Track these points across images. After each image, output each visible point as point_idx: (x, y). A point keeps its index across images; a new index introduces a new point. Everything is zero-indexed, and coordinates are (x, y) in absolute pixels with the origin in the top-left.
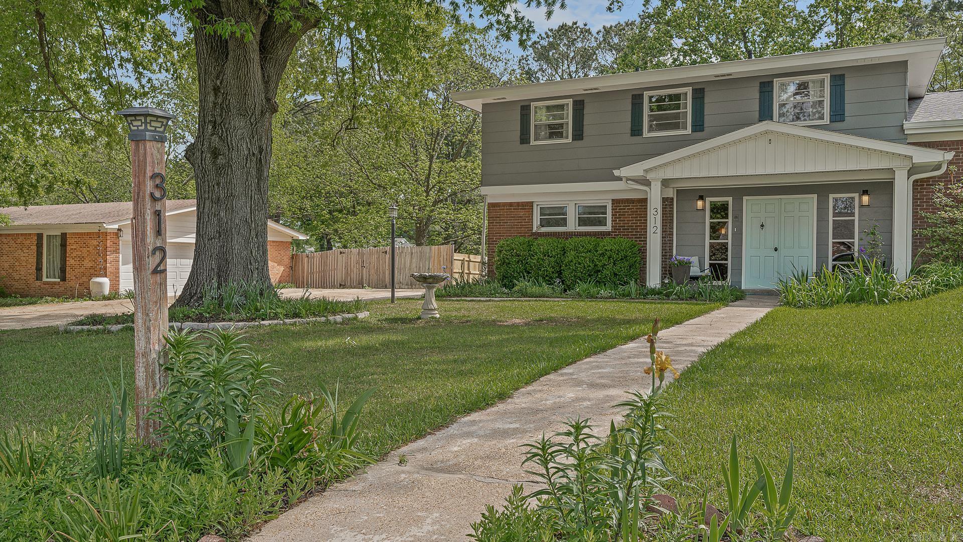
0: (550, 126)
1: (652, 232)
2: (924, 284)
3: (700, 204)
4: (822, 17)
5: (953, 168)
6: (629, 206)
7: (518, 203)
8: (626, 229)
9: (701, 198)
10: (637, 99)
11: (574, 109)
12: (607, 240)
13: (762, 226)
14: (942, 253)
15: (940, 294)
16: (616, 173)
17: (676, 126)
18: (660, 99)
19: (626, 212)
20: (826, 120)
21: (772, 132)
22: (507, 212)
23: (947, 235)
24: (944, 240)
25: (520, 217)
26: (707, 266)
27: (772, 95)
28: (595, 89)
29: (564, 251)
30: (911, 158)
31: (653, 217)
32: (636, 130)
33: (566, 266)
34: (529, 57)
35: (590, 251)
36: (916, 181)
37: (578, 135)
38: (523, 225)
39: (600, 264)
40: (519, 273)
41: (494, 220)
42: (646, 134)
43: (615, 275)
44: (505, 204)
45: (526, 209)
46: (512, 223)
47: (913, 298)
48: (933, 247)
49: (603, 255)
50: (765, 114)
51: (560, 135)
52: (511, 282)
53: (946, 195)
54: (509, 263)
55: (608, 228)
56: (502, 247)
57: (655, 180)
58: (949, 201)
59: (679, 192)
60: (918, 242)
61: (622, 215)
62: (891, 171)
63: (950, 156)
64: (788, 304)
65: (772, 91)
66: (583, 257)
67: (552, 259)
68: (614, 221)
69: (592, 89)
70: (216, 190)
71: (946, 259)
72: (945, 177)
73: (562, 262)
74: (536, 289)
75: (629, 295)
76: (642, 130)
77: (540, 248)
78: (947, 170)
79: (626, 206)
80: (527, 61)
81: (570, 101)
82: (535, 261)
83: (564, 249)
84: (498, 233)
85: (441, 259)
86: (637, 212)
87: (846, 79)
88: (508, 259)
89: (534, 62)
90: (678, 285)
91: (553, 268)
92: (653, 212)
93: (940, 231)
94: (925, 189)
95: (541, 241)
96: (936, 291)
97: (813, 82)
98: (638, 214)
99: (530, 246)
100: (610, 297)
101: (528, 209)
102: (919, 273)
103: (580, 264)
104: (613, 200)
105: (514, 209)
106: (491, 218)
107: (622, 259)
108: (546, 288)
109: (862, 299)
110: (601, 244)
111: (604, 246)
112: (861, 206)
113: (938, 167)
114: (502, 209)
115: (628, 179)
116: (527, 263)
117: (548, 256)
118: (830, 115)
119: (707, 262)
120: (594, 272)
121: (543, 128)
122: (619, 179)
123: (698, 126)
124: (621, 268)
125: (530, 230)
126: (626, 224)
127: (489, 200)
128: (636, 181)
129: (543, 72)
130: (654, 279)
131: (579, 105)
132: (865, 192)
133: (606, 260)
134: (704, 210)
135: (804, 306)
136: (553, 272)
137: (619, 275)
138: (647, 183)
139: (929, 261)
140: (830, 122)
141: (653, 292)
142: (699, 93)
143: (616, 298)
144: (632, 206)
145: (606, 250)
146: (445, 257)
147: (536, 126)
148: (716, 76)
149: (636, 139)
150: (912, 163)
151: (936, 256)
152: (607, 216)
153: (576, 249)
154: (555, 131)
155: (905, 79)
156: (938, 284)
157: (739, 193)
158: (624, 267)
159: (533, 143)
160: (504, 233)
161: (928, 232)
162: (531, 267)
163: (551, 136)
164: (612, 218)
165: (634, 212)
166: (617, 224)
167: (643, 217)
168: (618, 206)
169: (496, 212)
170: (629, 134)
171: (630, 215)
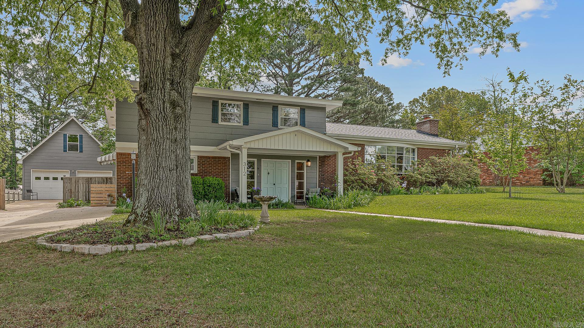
1: (243, 175)
6: (207, 160)
8: (206, 173)
10: (215, 103)
13: (269, 173)
19: (206, 163)
22: (130, 159)
31: (243, 167)
32: (215, 120)
42: (220, 123)
55: (196, 171)
57: (245, 148)
61: (204, 165)
63: (360, 149)
65: (278, 111)
68: (199, 168)
70: (174, 133)
76: (218, 120)
79: (206, 160)
84: (124, 172)
86: (212, 163)
87: (305, 111)
92: (243, 164)
98: (212, 165)
104: (198, 156)
106: (119, 162)
112: (307, 166)
113: (350, 153)
115: (230, 146)
123: (246, 122)
126: (206, 169)
132: (308, 160)
142: (247, 106)
144: (209, 160)
149: (214, 125)
150: (346, 151)
152: (195, 165)
157: (260, 157)
164: (198, 166)
165: (210, 163)
166: (201, 169)
167: (215, 166)
168: (201, 160)
169: (122, 159)
170: (211, 122)
171: (208, 165)
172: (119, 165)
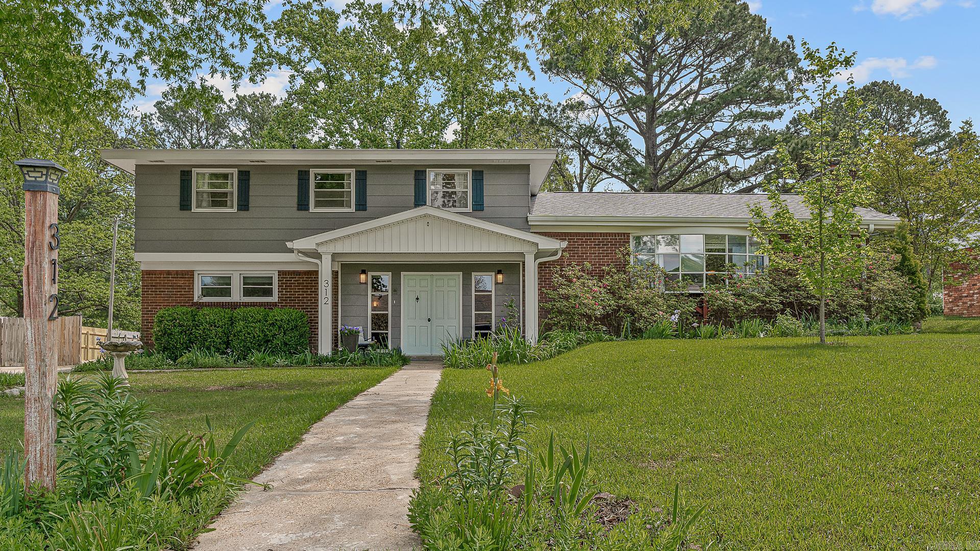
0: (213, 195)
1: (323, 303)
2: (552, 347)
3: (363, 277)
4: (447, 116)
5: (566, 254)
6: (295, 278)
7: (177, 271)
8: (293, 300)
9: (364, 272)
10: (303, 175)
11: (239, 180)
12: (276, 311)
13: (417, 299)
14: (560, 323)
15: (562, 355)
16: (289, 245)
17: (341, 204)
18: (325, 177)
19: (293, 283)
20: (469, 209)
21: (430, 215)
22: (163, 280)
23: (562, 307)
24: (560, 312)
25: (180, 286)
26: (369, 336)
27: (426, 182)
28: (262, 161)
29: (232, 321)
30: (537, 244)
31: (324, 288)
32: (303, 205)
33: (235, 336)
34: (153, 116)
35: (259, 321)
36: (540, 264)
37: (244, 205)
38: (182, 295)
39: (271, 334)
40: (182, 344)
41: (150, 289)
42: (312, 209)
43: (286, 344)
44: (161, 272)
45: (186, 278)
46: (171, 292)
47: (545, 358)
48: (553, 317)
49: (273, 324)
50: (420, 200)
51: (223, 204)
52: (173, 353)
53: (561, 276)
54: (171, 334)
55: (275, 298)
56: (162, 317)
57: (325, 253)
58: (563, 281)
59: (343, 266)
60: (543, 313)
61: (289, 286)
62: (522, 254)
63: (564, 244)
64: (452, 365)
65: (426, 180)
66: (252, 327)
67: (220, 330)
68: (281, 292)
69: (258, 161)
71: (563, 327)
72: (560, 262)
73: (230, 332)
74: (208, 360)
75: (304, 362)
76: (308, 205)
77: (206, 318)
78: (561, 256)
79: (293, 278)
80: (150, 120)
81: (235, 171)
82: (200, 332)
83: (232, 319)
84: (154, 303)
85: (66, 332)
86: (303, 283)
87: (484, 175)
88: (169, 329)
89: (159, 122)
90: (351, 353)
91: (221, 339)
92: (324, 284)
93: (558, 305)
94: (543, 270)
95: (206, 310)
96: (559, 353)
97: (459, 175)
98: (305, 286)
99: (193, 316)
100: (287, 366)
101: (188, 278)
102: (545, 338)
103: (249, 334)
104: (279, 272)
105: (173, 278)
106: (145, 286)
107: (292, 329)
108: (219, 358)
109: (508, 360)
110: (271, 314)
111: (274, 316)
112: (497, 284)
113: (555, 253)
114: (158, 278)
115: (299, 251)
116: (191, 333)
117: (215, 326)
118: (473, 205)
119: (370, 332)
120: (264, 342)
121: (205, 196)
122: (291, 251)
123: (361, 205)
124: (291, 337)
125: (191, 300)
126: (293, 295)
127: (143, 267)
128: (305, 253)
129: (170, 134)
130: (325, 348)
131: (245, 175)
132: (499, 272)
133: (276, 330)
134: (366, 283)
135: (465, 367)
136: (220, 343)
137: (289, 345)
138: (318, 256)
139: (550, 329)
140: (473, 210)
141: (327, 360)
142: (362, 175)
143: (291, 366)
144: (298, 278)
145: (276, 320)
146: (71, 329)
147: (197, 192)
148: (377, 161)
149: (303, 213)
150: (538, 250)
151: (555, 325)
152: (273, 287)
153: (245, 319)
154: (218, 200)
155: (528, 179)
156: (560, 347)
157: (397, 269)
158: (295, 337)
159: (194, 209)
160: (161, 303)
161: (549, 305)
162: (196, 337)
163: (215, 204)
164: (279, 289)
165: (301, 283)
166: (283, 295)
167: (309, 289)
168: (285, 278)
169: (151, 280)
170: (296, 209)
171: (297, 286)
172: (145, 291)
